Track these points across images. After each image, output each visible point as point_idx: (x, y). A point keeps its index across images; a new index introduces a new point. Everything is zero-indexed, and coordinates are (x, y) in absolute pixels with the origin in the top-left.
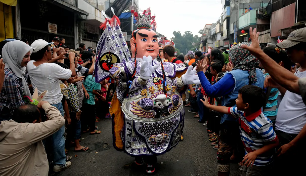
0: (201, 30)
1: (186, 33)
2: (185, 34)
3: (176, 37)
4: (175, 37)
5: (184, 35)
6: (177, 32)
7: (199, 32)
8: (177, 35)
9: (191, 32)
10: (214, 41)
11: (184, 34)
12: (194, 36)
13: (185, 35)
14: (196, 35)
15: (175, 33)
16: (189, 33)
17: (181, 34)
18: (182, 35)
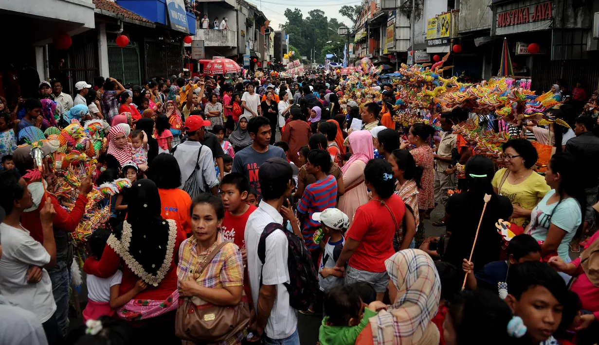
0: (345, 7)
1: (311, 13)
2: (311, 15)
3: (290, 23)
4: (288, 21)
5: (308, 18)
6: (293, 10)
7: (340, 11)
8: (293, 17)
9: (323, 13)
10: (415, 19)
11: (309, 16)
12: (329, 20)
13: (311, 18)
14: (333, 18)
15: (288, 13)
16: (318, 13)
17: (301, 14)
18: (304, 18)
